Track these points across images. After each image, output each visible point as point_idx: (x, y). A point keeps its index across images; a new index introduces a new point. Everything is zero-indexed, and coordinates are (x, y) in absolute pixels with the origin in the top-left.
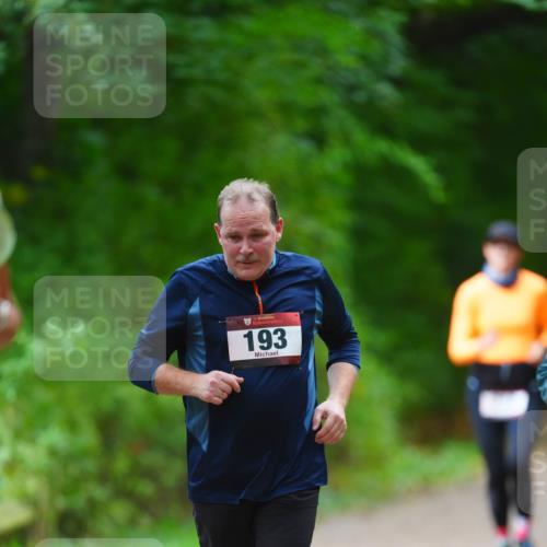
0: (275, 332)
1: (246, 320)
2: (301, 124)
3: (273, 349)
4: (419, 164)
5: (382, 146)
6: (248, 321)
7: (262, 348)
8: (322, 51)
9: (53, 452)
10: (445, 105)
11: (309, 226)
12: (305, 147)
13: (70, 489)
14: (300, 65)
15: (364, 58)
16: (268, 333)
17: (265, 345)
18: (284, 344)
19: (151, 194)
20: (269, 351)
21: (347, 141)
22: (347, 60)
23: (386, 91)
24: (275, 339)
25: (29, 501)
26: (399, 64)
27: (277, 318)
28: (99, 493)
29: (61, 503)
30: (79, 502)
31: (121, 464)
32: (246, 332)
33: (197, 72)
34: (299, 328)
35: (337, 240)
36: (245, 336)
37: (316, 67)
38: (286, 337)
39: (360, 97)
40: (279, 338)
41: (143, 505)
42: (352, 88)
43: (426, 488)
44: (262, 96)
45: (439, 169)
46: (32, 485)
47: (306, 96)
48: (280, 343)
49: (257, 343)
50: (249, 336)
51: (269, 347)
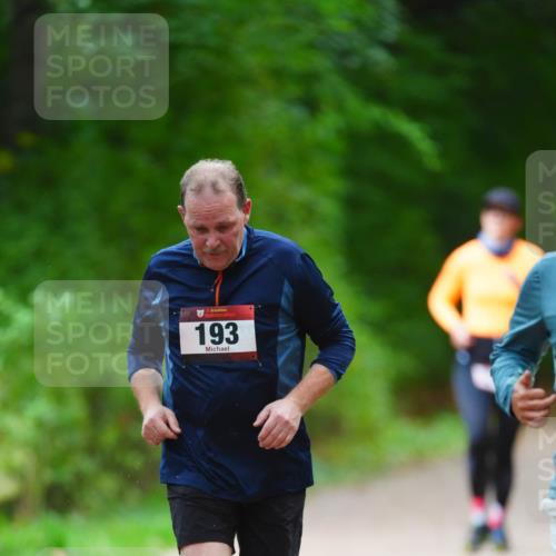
0: (227, 327)
1: (198, 312)
2: (294, 90)
3: (225, 344)
4: (412, 131)
5: (375, 113)
6: (200, 313)
7: (213, 342)
8: (315, 15)
9: (40, 424)
10: (440, 70)
11: (302, 194)
12: (297, 113)
13: (56, 462)
14: (290, 30)
15: (358, 23)
16: (220, 327)
17: (217, 339)
18: (236, 339)
19: (140, 161)
20: (220, 346)
21: (340, 107)
22: (339, 25)
23: (380, 56)
24: (227, 333)
25: (16, 473)
26: (393, 29)
27: (229, 311)
28: (87, 465)
29: (48, 476)
30: (66, 475)
31: (110, 436)
32: (198, 324)
33: (187, 37)
34: (252, 322)
35: (329, 208)
36: (197, 329)
37: (309, 32)
38: (238, 332)
39: (354, 62)
40: (231, 333)
41: (131, 479)
42: (344, 54)
43: (419, 461)
44: (253, 61)
45: (435, 136)
46: (20, 457)
47: (298, 62)
48: (232, 338)
49: (208, 337)
50: (201, 329)
51: (220, 342)
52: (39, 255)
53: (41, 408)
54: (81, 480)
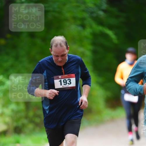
0: (68, 80)
1: (59, 77)
2: (79, 22)
4: (110, 33)
5: (100, 28)
6: (60, 77)
7: (64, 84)
8: (84, 3)
9: (13, 111)
10: (117, 17)
11: (81, 50)
12: (80, 28)
13: (17, 120)
14: (78, 7)
15: (95, 4)
16: (66, 80)
17: (65, 83)
19: (38, 41)
20: (66, 85)
21: (91, 27)
22: (90, 5)
23: (101, 13)
24: (68, 82)
25: (7, 124)
26: (105, 6)
28: (25, 121)
29: (15, 124)
30: (20, 124)
31: (31, 114)
32: (60, 80)
33: (51, 9)
35: (88, 53)
36: (59, 81)
37: (83, 7)
38: (71, 81)
39: (95, 15)
40: (69, 82)
41: (37, 125)
42: (92, 13)
43: (112, 120)
44: (68, 15)
45: (116, 34)
46: (7, 119)
47: (80, 15)
48: (69, 83)
49: (63, 83)
50: (61, 81)
51: (66, 84)
52: (12, 66)
53: (13, 106)
54: (24, 125)
